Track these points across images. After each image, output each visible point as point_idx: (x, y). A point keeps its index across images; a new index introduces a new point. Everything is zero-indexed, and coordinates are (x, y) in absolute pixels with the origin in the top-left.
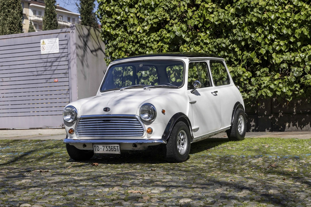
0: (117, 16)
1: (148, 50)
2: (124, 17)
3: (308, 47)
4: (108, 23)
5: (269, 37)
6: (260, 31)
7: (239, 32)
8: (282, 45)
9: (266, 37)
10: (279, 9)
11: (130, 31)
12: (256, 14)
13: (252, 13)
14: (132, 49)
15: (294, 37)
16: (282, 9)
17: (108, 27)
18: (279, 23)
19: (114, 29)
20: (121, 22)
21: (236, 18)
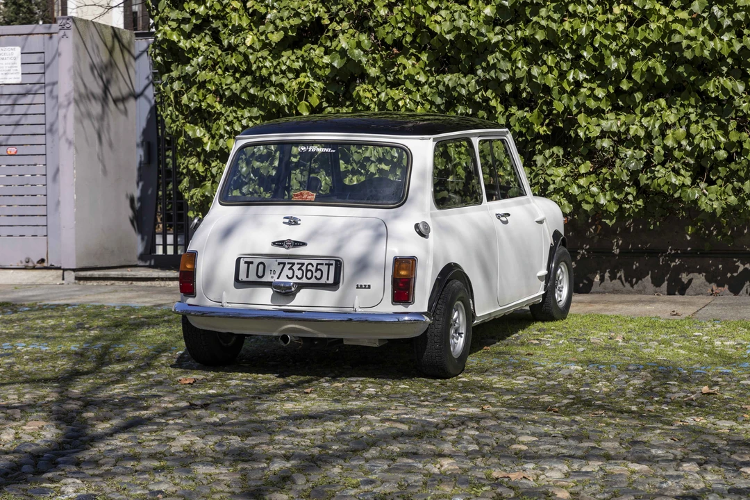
0: (196, 6)
1: (272, 93)
2: (215, 10)
3: (659, 105)
4: (173, 20)
5: (570, 78)
6: (552, 61)
7: (501, 61)
8: (600, 96)
9: (562, 75)
10: (596, 12)
11: (230, 44)
12: (543, 23)
13: (535, 19)
14: (233, 87)
15: (630, 78)
16: (604, 13)
17: (173, 30)
18: (597, 46)
19: (188, 36)
20: (206, 20)
21: (497, 29)
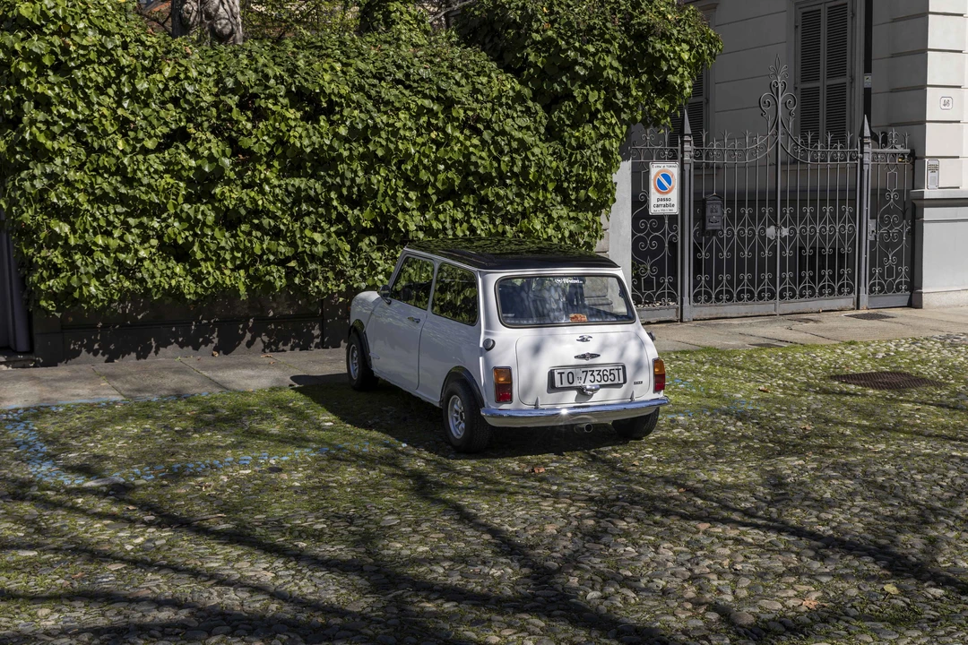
1: (143, 192)
2: (84, 115)
4: (41, 122)
8: (412, 198)
11: (102, 146)
12: (384, 143)
15: (434, 186)
17: (41, 131)
19: (53, 137)
20: (74, 124)
21: (347, 145)
